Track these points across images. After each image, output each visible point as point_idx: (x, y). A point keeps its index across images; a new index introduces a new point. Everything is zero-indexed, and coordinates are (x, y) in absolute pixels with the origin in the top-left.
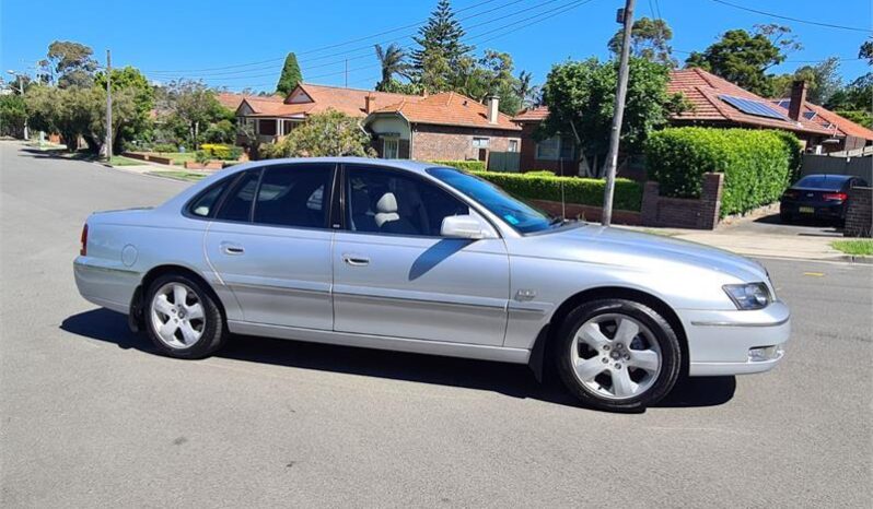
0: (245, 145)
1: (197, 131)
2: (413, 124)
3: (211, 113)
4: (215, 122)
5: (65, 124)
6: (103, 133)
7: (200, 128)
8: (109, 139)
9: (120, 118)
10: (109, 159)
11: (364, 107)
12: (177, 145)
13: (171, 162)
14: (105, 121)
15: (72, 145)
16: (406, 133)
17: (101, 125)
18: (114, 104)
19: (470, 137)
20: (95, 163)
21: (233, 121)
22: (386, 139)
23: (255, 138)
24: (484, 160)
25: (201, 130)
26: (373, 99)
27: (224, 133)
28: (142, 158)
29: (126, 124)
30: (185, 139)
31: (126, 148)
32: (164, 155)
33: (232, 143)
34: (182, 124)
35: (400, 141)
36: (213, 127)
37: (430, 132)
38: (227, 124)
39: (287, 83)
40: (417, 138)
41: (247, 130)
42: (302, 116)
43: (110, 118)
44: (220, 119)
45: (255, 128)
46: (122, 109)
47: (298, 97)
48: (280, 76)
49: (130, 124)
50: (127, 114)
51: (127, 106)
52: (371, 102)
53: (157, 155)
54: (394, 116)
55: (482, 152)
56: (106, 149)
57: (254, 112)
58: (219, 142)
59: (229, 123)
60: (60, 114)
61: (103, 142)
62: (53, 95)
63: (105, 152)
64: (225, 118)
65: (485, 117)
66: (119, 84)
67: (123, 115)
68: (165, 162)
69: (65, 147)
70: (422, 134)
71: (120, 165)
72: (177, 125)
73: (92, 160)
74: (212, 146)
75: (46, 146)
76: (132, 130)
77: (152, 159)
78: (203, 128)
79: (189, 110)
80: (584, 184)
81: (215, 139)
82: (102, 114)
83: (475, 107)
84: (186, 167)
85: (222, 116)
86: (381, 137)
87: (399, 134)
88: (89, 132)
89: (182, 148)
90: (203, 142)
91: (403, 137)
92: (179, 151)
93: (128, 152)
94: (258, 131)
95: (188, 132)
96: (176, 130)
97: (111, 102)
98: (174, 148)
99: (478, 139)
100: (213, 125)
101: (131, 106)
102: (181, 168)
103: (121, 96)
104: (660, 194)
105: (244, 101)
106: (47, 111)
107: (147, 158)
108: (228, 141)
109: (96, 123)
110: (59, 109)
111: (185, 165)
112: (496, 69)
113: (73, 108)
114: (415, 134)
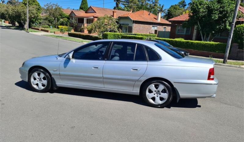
0: (72, 26)
1: (56, 21)
2: (133, 21)
3: (61, 15)
4: (62, 19)
5: (12, 17)
6: (25, 21)
7: (57, 20)
8: (27, 23)
9: (31, 16)
10: (27, 29)
11: (112, 15)
12: (49, 26)
13: (49, 31)
14: (26, 17)
15: (14, 24)
16: (130, 24)
17: (25, 18)
18: (29, 11)
19: (151, 26)
20: (23, 31)
21: (68, 18)
22: (123, 26)
23: (76, 24)
24: (156, 34)
25: (57, 21)
26: (116, 12)
27: (65, 22)
28: (38, 29)
29: (32, 18)
30: (52, 24)
31: (32, 26)
32: (46, 29)
33: (67, 25)
34: (51, 19)
35: (129, 27)
36: (61, 20)
37: (139, 24)
38: (66, 19)
39: (83, 6)
40: (135, 26)
41: (74, 21)
42: (92, 17)
43: (28, 15)
44: (64, 18)
45: (76, 21)
46: (32, 13)
47: (90, 11)
48: (81, 4)
49: (34, 18)
50: (33, 14)
51: (33, 12)
52: (115, 13)
53: (43, 29)
54: (127, 18)
55: (156, 31)
56: (26, 26)
57: (76, 16)
58: (63, 25)
59: (67, 19)
60: (11, 14)
61: (25, 24)
62: (8, 7)
63: (26, 27)
64: (65, 17)
65: (156, 19)
66: (30, 4)
67: (32, 15)
68: (47, 31)
69: (11, 25)
70: (136, 24)
71: (32, 32)
72: (49, 19)
73: (21, 30)
74: (62, 26)
75: (4, 24)
76: (34, 20)
77: (42, 30)
78: (58, 20)
79: (53, 14)
80: (207, 44)
81: (62, 24)
82: (25, 14)
83: (152, 16)
84: (55, 33)
85: (64, 16)
86: (121, 25)
87: (128, 25)
88: (20, 20)
89: (51, 27)
90: (58, 25)
91: (130, 25)
92: (50, 28)
93: (33, 27)
94: (77, 22)
95: (53, 21)
96: (49, 21)
97: (28, 10)
98: (48, 27)
99: (154, 27)
100: (61, 19)
101: (35, 11)
102: (53, 34)
103: (31, 8)
104: (239, 48)
105: (72, 11)
106: (6, 13)
107: (40, 30)
108: (66, 25)
109: (23, 17)
110: (10, 12)
111: (54, 33)
112: (153, 3)
113: (15, 12)
114: (134, 24)
